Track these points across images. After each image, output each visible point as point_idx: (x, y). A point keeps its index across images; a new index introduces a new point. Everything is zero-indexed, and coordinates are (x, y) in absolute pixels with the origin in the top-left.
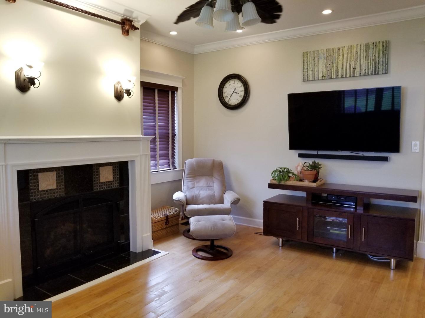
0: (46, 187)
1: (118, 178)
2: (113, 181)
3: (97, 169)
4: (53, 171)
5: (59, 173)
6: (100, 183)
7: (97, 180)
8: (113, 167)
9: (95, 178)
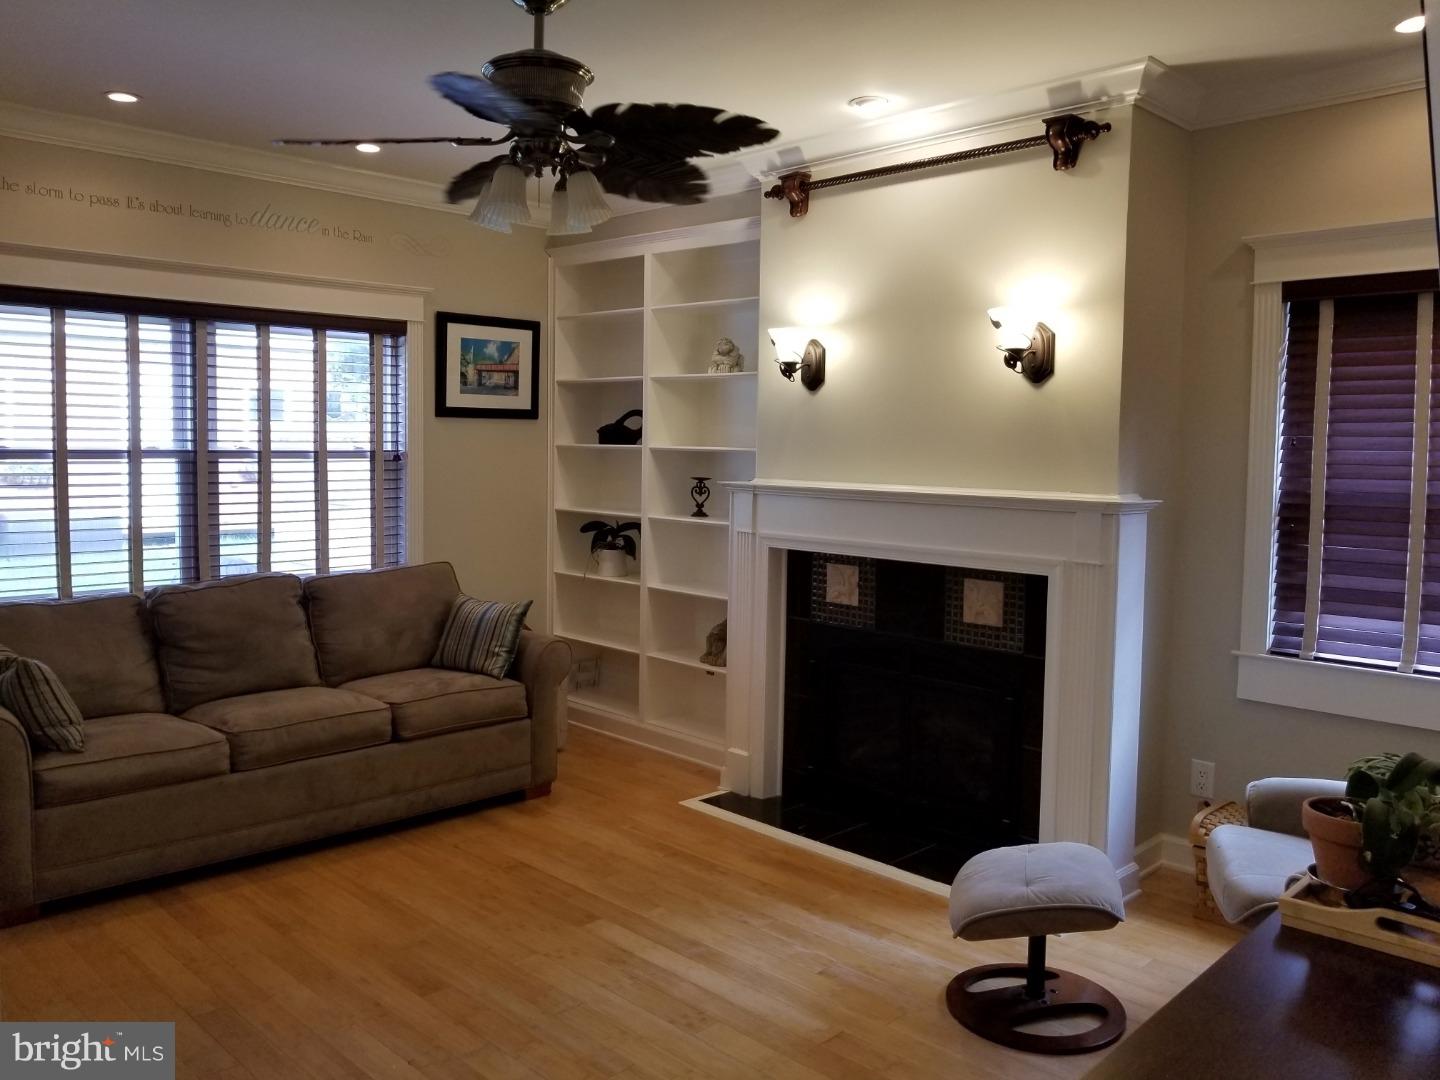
0: (837, 597)
1: (1020, 623)
2: (1004, 629)
3: (956, 583)
4: (854, 564)
5: (866, 573)
6: (962, 624)
7: (956, 614)
8: (1006, 589)
9: (949, 605)
